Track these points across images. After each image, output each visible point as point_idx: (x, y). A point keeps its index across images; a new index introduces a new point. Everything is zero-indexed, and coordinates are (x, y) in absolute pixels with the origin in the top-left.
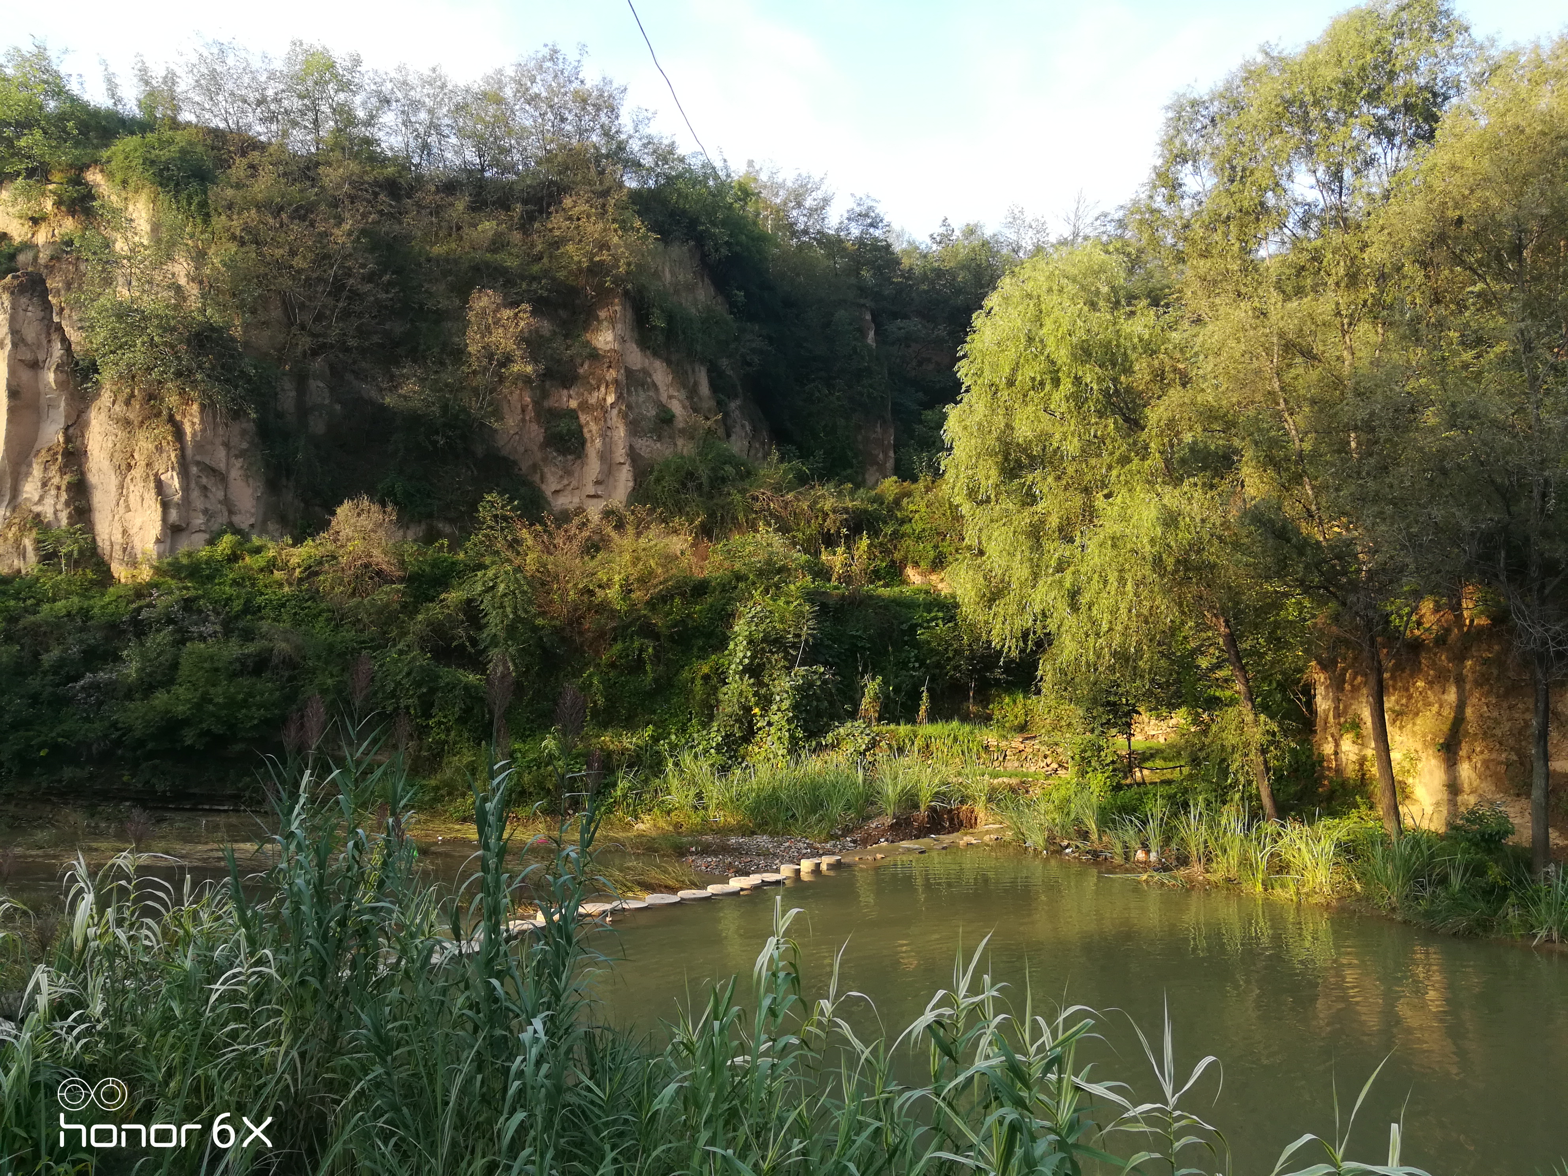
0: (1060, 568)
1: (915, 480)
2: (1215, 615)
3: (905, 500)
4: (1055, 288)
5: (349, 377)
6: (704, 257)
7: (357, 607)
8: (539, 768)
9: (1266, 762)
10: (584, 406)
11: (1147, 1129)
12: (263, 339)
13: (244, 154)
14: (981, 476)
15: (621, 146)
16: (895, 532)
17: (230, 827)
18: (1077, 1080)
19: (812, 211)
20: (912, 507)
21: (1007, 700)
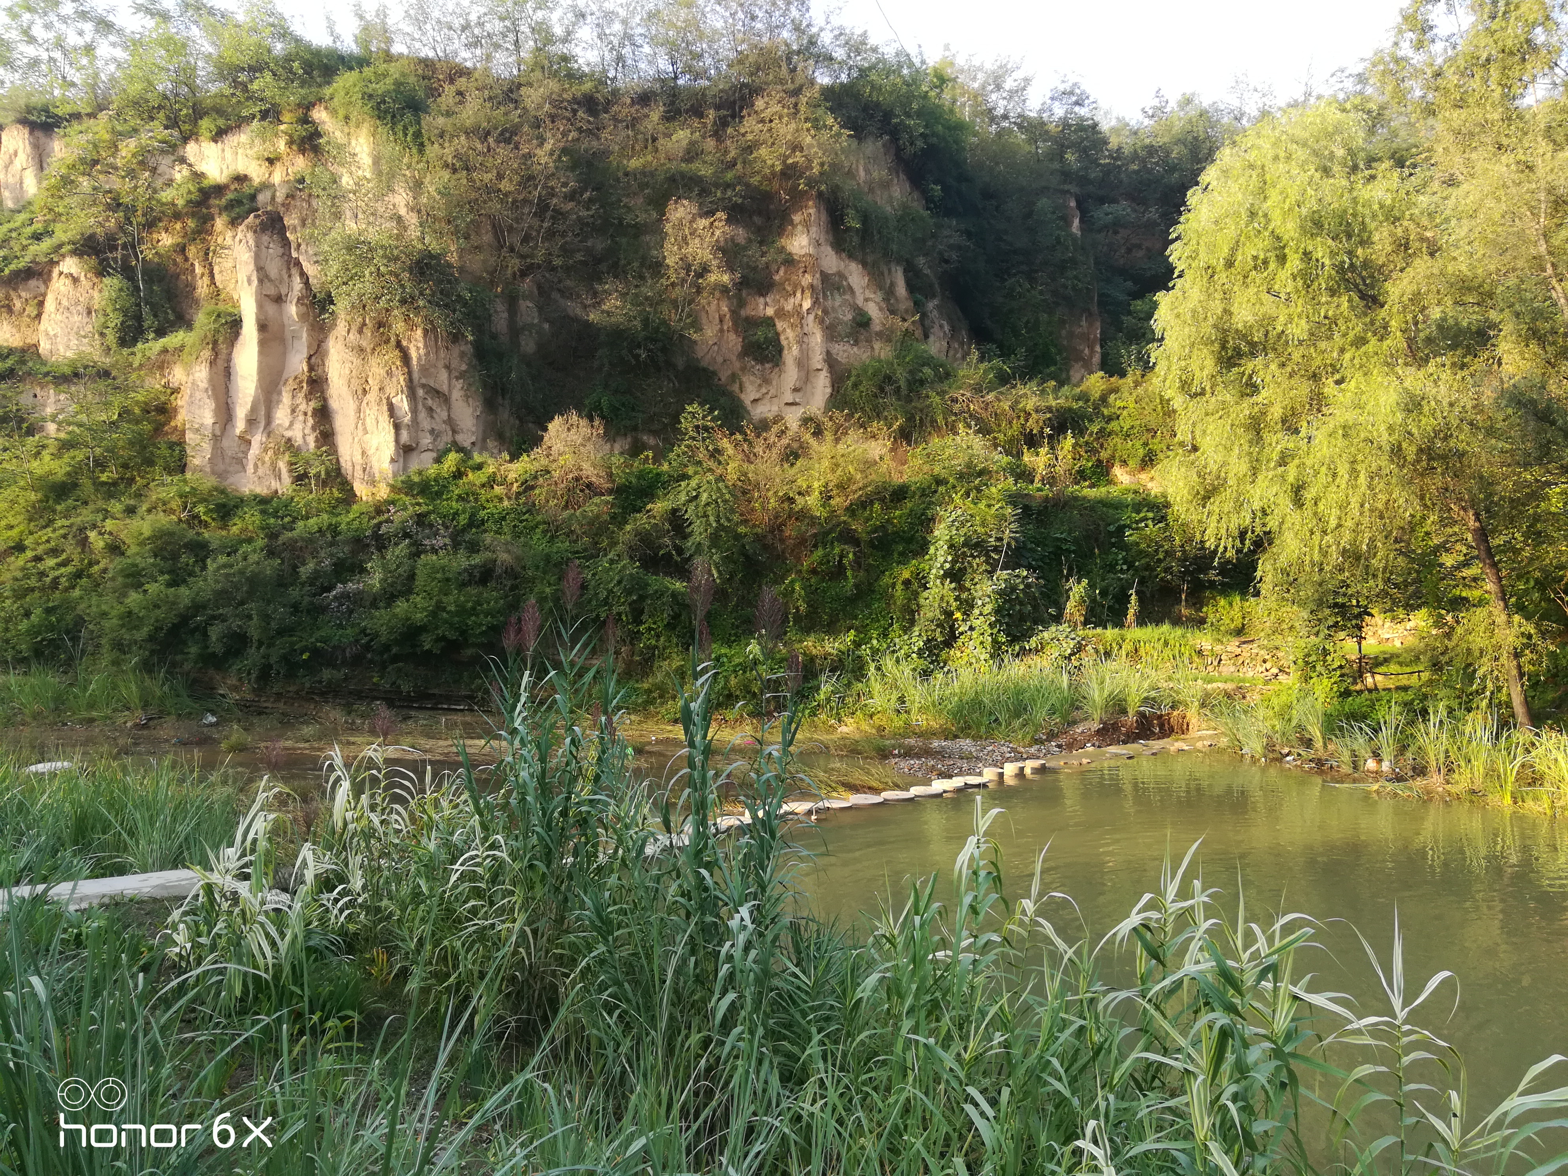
0: (1283, 462)
1: (1123, 374)
2: (1464, 509)
3: (1113, 396)
4: (1282, 155)
5: (555, 295)
6: (899, 151)
7: (571, 517)
8: (745, 672)
9: (1519, 667)
10: (781, 313)
11: (1372, 1042)
12: (476, 263)
13: (452, 81)
14: (1194, 366)
15: (812, 42)
16: (1102, 430)
18: (1296, 990)
19: (1013, 93)
20: (1119, 403)
21: (1222, 602)
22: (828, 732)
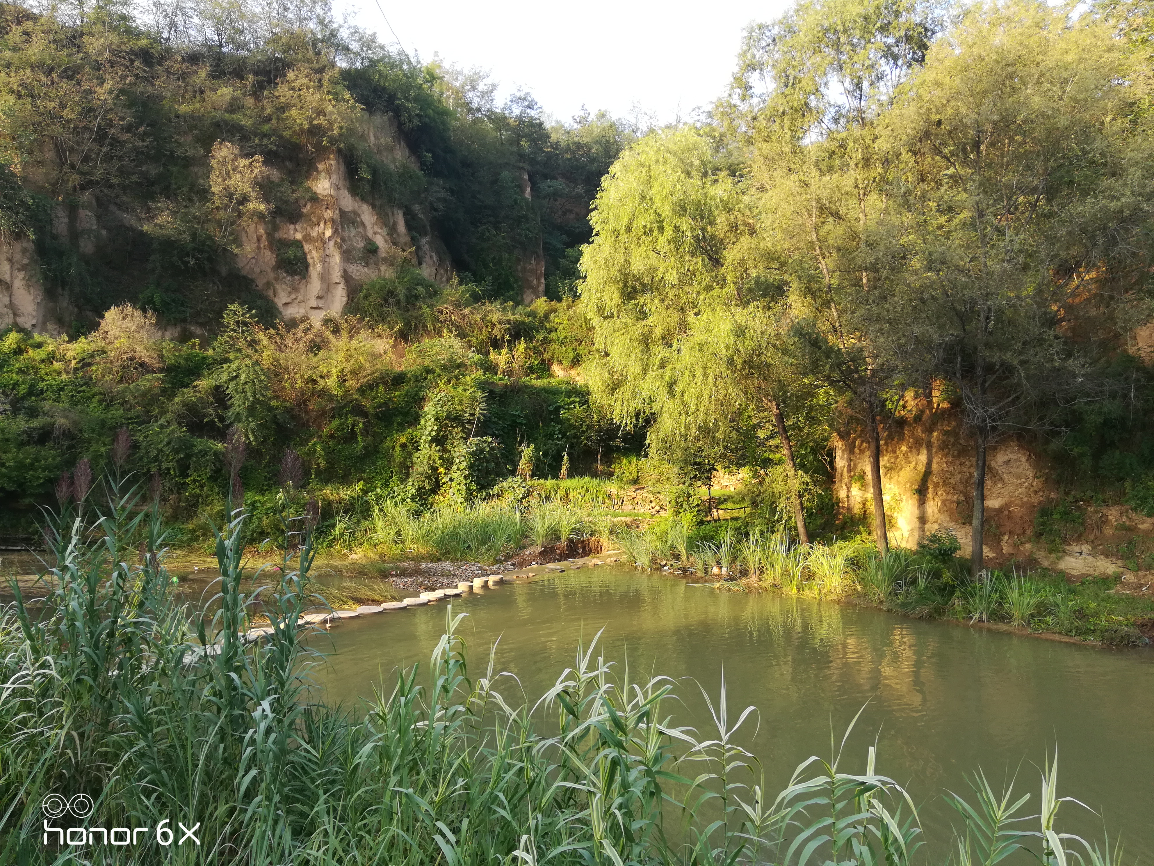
0: (663, 365)
1: (560, 300)
2: (770, 401)
3: (552, 315)
4: (661, 160)
5: (113, 208)
6: (400, 126)
7: (124, 391)
8: (275, 514)
9: (801, 504)
10: (307, 238)
11: (707, 758)
13: (19, 23)
14: (606, 298)
15: (333, 35)
16: (545, 338)
17: (22, 563)
18: (661, 727)
19: (483, 94)
20: (557, 320)
21: (625, 461)
22: (341, 559)
